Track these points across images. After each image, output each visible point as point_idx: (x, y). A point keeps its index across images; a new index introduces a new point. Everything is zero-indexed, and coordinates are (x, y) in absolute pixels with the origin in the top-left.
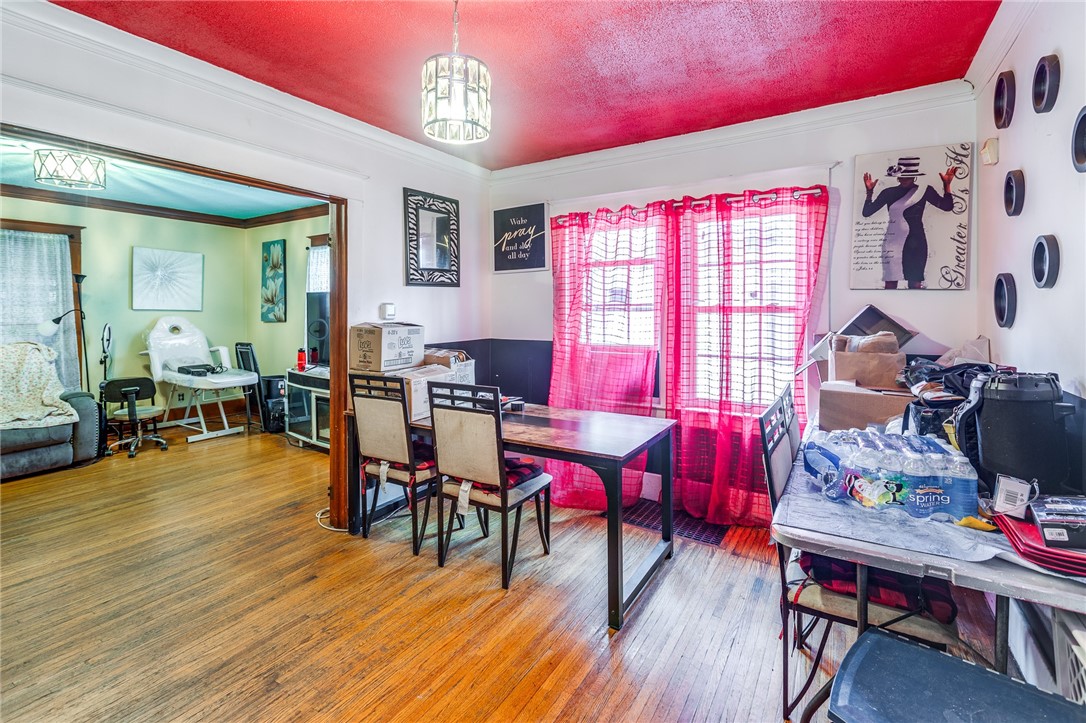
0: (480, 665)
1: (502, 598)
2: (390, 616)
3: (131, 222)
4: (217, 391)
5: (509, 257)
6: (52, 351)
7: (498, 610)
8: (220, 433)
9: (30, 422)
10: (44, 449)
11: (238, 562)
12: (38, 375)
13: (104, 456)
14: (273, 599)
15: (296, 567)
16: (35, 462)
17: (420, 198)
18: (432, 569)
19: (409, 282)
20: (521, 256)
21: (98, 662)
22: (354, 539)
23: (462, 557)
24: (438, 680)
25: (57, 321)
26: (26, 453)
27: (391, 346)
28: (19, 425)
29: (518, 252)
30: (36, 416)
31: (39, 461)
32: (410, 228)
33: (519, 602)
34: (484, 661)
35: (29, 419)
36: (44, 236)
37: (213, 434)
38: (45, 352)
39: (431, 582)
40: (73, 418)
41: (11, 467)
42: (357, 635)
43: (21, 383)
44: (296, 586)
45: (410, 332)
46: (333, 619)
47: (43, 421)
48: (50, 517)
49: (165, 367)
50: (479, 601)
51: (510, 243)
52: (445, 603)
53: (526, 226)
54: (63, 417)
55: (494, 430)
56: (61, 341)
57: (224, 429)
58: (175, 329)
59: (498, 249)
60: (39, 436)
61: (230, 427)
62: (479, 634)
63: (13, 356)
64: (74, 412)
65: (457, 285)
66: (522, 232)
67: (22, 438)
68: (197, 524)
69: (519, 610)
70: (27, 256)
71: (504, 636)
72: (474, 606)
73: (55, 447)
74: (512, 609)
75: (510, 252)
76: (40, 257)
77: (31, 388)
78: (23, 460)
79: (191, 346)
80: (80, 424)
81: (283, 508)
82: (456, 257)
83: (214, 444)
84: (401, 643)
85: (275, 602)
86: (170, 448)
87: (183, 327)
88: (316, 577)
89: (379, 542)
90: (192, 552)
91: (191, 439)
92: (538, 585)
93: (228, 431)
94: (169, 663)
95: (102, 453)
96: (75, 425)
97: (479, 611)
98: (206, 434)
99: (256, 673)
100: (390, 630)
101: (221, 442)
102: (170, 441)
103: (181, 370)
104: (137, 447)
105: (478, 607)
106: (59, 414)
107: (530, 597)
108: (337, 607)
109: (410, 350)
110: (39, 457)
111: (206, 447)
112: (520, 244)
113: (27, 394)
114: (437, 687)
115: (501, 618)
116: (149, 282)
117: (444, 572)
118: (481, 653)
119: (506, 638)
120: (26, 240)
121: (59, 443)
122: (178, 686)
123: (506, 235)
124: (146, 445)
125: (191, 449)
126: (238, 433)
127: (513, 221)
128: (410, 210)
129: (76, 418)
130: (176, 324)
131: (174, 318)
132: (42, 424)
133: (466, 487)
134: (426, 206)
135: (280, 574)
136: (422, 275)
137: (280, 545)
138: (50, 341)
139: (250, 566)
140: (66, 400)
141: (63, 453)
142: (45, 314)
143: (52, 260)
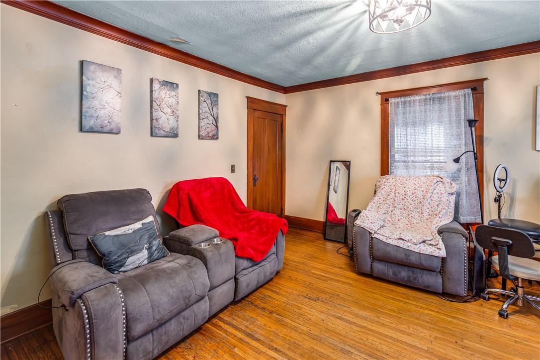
6: (454, 184)
9: (409, 244)
10: (419, 270)
12: (437, 203)
13: (480, 297)
16: (411, 278)
25: (457, 160)
26: (406, 269)
28: (401, 244)
30: (414, 241)
31: (415, 279)
35: (409, 241)
38: (448, 185)
40: (441, 252)
41: (396, 275)
43: (425, 207)
47: (418, 246)
54: (434, 248)
56: (462, 179)
60: (413, 259)
63: (424, 185)
64: (441, 245)
67: (401, 256)
70: (440, 111)
73: (427, 272)
76: (450, 110)
77: (430, 213)
78: (404, 274)
80: (448, 260)
96: (443, 259)
106: (431, 245)
110: (415, 276)
113: (428, 217)
121: (430, 270)
129: (443, 253)
132: (416, 249)
140: (439, 233)
141: (434, 280)
142: (448, 155)
143: (458, 110)
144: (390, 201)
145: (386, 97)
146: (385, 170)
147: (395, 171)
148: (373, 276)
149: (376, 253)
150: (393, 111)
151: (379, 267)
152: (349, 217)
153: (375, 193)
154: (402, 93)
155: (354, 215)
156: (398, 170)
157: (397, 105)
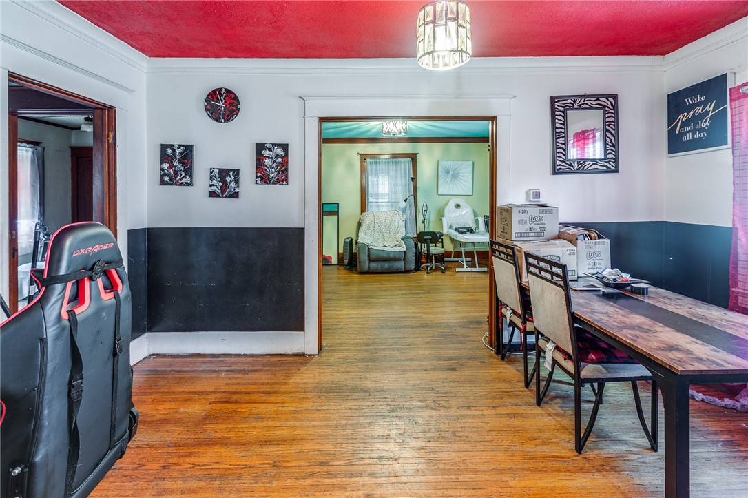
0: (505, 490)
1: (569, 458)
2: (474, 416)
3: (438, 147)
4: (473, 243)
5: (684, 139)
6: (404, 215)
7: (556, 464)
8: (473, 269)
9: (389, 248)
10: (394, 261)
11: (427, 343)
12: (398, 226)
13: (419, 270)
14: (426, 370)
15: (450, 359)
16: (390, 267)
17: (569, 101)
18: (530, 404)
19: (556, 171)
20: (697, 135)
21: (350, 362)
22: (495, 358)
23: (561, 407)
24: (468, 476)
25: (405, 201)
26: (388, 262)
27: (521, 222)
28: (385, 249)
29: (694, 132)
30: (391, 246)
32: (557, 128)
33: (581, 470)
34: (509, 490)
35: (388, 246)
36: (402, 160)
37: (469, 269)
38: (401, 216)
39: (521, 411)
41: (382, 267)
42: (447, 416)
43: (391, 229)
44: (441, 369)
45: (541, 212)
46: (443, 398)
47: (393, 248)
48: (383, 293)
49: (451, 227)
50: (545, 447)
51: (684, 124)
52: (518, 432)
53: (704, 103)
54: (401, 248)
55: (564, 303)
56: (408, 211)
57: (476, 267)
58: (458, 206)
59: (671, 133)
60: (391, 255)
61: (479, 267)
62: (523, 469)
63: (389, 217)
64: (404, 245)
65: (616, 171)
66: (699, 110)
67: (385, 255)
68: (427, 316)
69: (575, 476)
70: (396, 170)
71: (542, 485)
72: (538, 447)
73: (397, 261)
74: (569, 471)
75: (685, 134)
78: (386, 265)
79: (465, 216)
80: (407, 252)
81: (471, 322)
82: (614, 146)
83: (469, 275)
84: (467, 437)
85: (426, 372)
86: (446, 272)
87: (461, 204)
88: (455, 370)
89: (509, 367)
90: (414, 330)
91: (458, 270)
92: (615, 469)
93: (477, 269)
94: (367, 377)
95: (417, 269)
96: (405, 252)
97: (539, 454)
98: (465, 269)
99: (389, 403)
100: (467, 425)
101: (473, 275)
102: (447, 269)
103: (457, 230)
104: (431, 269)
105: (542, 451)
106: (399, 246)
107: (596, 474)
108: (451, 393)
109: (542, 226)
110: (391, 265)
111: (465, 276)
112: (696, 123)
113: (393, 235)
114: (463, 480)
115: (553, 472)
116: (445, 180)
117: (538, 410)
118: (512, 483)
119: (542, 489)
120: (396, 162)
121: (399, 260)
122: (361, 389)
123: (681, 116)
124: (437, 269)
125: (458, 275)
126: (484, 272)
127: (688, 101)
128: (557, 113)
129: (405, 249)
130: (458, 203)
131: (458, 200)
133: (550, 346)
134: (576, 107)
135: (440, 359)
136: (571, 165)
137: (453, 343)
138: (404, 211)
139: (430, 348)
140: (403, 240)
141: (401, 265)
142: (401, 197)
143: (405, 171)
144: (372, 228)
145: (364, 157)
146: (364, 208)
147: (370, 209)
148: (369, 272)
149: (372, 257)
150: (369, 167)
151: (373, 265)
152: (345, 242)
153: (359, 225)
154: (374, 156)
155: (348, 240)
156: (372, 208)
157: (371, 163)
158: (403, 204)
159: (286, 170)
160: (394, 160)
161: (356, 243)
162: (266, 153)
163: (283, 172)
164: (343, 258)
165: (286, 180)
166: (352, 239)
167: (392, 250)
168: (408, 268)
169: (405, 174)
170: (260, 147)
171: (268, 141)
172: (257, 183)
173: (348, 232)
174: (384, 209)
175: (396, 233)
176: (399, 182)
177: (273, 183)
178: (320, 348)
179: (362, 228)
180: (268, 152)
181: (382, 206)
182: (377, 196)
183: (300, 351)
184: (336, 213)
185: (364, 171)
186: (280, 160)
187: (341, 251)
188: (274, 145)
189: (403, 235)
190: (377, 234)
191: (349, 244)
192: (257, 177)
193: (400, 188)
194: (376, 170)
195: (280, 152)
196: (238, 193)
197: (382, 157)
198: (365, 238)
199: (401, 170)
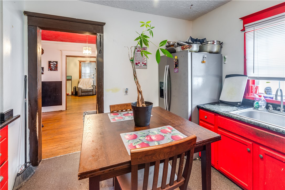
10: (89, 92)
12: (91, 82)
25: (93, 75)
28: (86, 89)
36: (93, 63)
38: (92, 79)
56: (94, 78)
60: (88, 90)
63: (88, 80)
64: (92, 87)
67: (86, 90)
78: (87, 93)
121: (91, 92)
129: (92, 89)
140: (92, 86)
141: (91, 93)
142: (92, 74)
143: (94, 66)
144: (83, 83)
145: (80, 62)
146: (80, 77)
147: (82, 78)
148: (81, 96)
149: (82, 91)
150: (82, 65)
151: (83, 94)
152: (74, 88)
153: (79, 82)
154: (84, 61)
155: (75, 87)
156: (83, 77)
157: (83, 64)
158: (93, 76)
159: (57, 67)
160: (90, 63)
161: (77, 87)
162: (51, 63)
163: (56, 68)
164: (73, 93)
165: (57, 70)
166: (76, 87)
167: (88, 89)
168: (93, 94)
169: (94, 67)
170: (50, 62)
171: (52, 60)
172: (49, 70)
173: (75, 85)
174: (88, 78)
175: (90, 84)
176: (92, 69)
177: (53, 71)
178: (66, 109)
179: (80, 83)
180: (52, 63)
181: (86, 77)
182: (85, 74)
183: (61, 110)
184: (71, 80)
185: (80, 66)
186: (55, 65)
187: (72, 91)
188: (53, 62)
189: (93, 85)
190: (84, 85)
191: (75, 88)
192: (49, 69)
193: (92, 71)
194: (84, 66)
195: (55, 63)
196: (43, 73)
197: (87, 62)
198: (80, 86)
199: (92, 66)
